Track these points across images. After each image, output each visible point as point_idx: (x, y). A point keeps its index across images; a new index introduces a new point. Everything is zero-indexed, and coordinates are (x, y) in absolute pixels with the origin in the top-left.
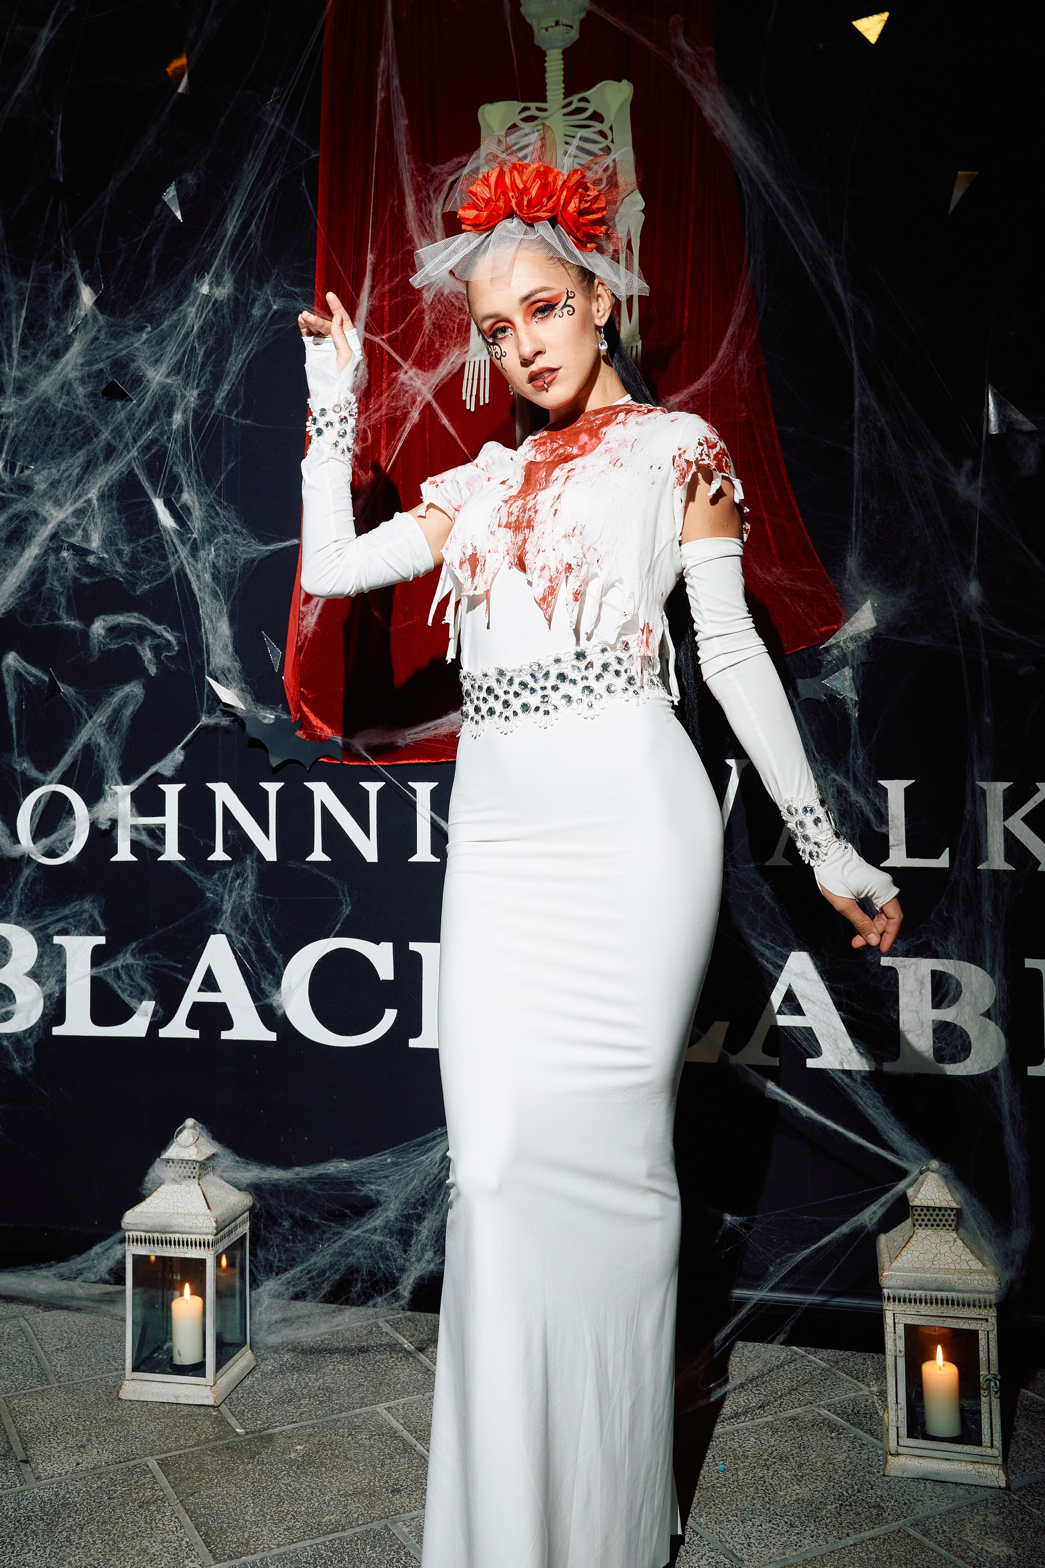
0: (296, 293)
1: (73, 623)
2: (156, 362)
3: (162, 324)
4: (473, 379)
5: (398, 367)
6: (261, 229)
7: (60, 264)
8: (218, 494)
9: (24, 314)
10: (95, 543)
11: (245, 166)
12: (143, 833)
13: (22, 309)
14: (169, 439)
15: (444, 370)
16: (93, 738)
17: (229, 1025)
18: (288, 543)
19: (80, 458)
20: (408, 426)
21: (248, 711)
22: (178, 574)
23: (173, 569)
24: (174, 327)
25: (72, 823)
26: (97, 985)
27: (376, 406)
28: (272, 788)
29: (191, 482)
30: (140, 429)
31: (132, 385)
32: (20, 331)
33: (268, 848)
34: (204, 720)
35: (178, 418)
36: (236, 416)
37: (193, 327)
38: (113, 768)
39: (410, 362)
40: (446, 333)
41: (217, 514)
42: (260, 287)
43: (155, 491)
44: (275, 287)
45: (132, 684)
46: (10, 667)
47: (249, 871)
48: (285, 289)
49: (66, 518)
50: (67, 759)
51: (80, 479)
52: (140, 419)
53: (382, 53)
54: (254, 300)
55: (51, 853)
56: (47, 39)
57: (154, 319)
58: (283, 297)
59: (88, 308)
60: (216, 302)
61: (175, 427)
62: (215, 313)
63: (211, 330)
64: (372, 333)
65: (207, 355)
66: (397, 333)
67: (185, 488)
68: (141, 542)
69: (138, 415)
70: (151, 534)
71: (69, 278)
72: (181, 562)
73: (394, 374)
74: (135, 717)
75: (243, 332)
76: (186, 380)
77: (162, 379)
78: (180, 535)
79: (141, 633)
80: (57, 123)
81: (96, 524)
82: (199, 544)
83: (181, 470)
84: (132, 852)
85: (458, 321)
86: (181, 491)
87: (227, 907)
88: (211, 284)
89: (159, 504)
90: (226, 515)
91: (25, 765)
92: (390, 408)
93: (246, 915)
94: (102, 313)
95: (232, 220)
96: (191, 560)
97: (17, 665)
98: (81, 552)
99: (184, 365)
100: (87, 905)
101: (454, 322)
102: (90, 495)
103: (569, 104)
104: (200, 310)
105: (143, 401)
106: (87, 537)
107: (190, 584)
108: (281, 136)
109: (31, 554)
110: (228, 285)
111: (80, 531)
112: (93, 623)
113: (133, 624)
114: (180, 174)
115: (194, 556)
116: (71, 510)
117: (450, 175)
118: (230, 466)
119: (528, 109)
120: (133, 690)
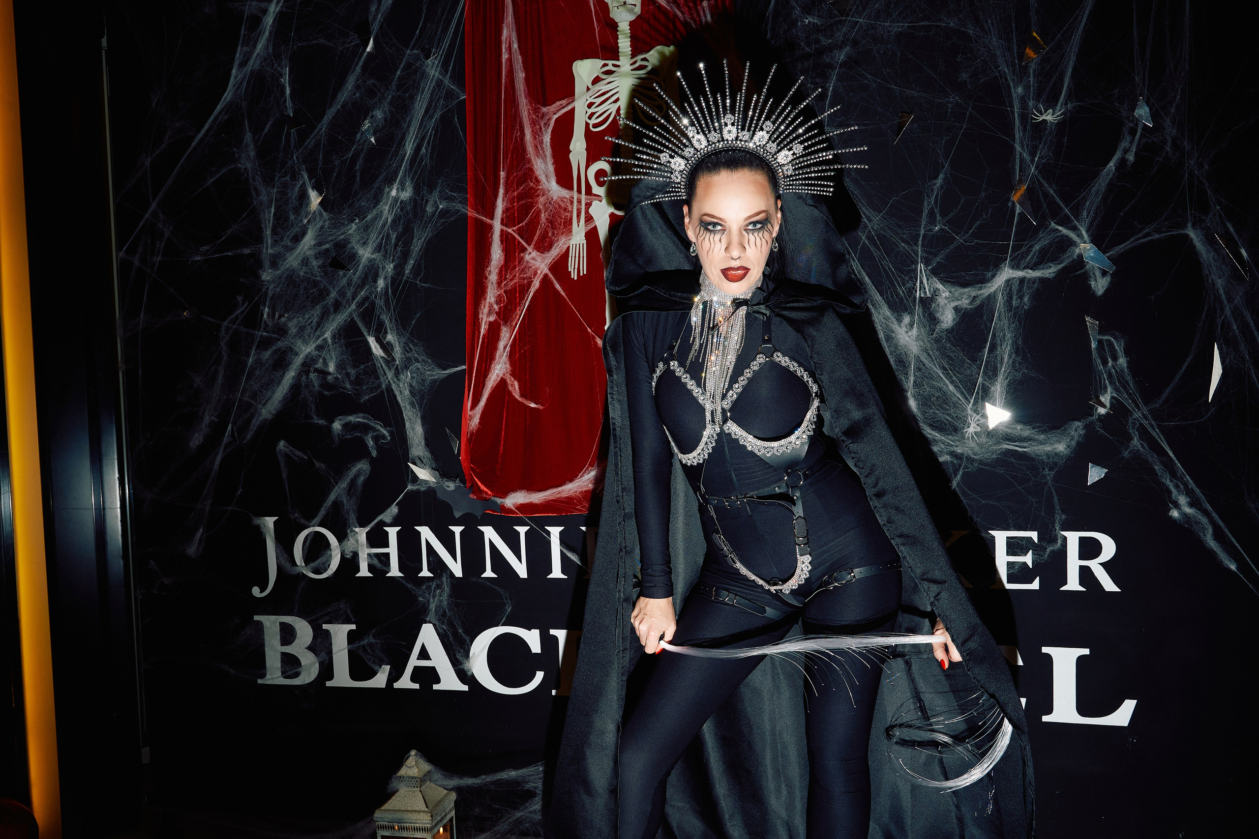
0: (454, 196)
1: (321, 422)
2: (364, 243)
3: (366, 217)
4: (575, 257)
5: (524, 250)
6: (429, 150)
7: (295, 177)
8: (411, 333)
9: (273, 210)
10: (332, 368)
11: (416, 105)
12: (375, 559)
13: (271, 207)
14: (376, 297)
15: (555, 252)
16: (339, 498)
17: (438, 681)
18: (459, 369)
19: (317, 311)
20: (532, 291)
21: (437, 483)
22: (387, 389)
23: (384, 386)
24: (375, 219)
25: (329, 552)
26: (353, 656)
27: (511, 277)
28: (457, 530)
29: (393, 327)
30: (356, 289)
31: (349, 259)
32: (271, 222)
33: (456, 569)
34: (409, 487)
35: (381, 283)
36: (420, 281)
37: (387, 219)
38: (352, 518)
39: (532, 246)
40: (555, 225)
41: (410, 349)
42: (431, 192)
43: (369, 332)
44: (440, 192)
45: (362, 463)
46: (281, 450)
47: (445, 584)
48: (447, 193)
49: (312, 351)
50: (322, 512)
51: (319, 324)
52: (356, 283)
53: (504, 25)
54: (427, 201)
55: (317, 571)
56: (274, 12)
57: (360, 214)
58: (446, 199)
59: (316, 207)
60: (402, 201)
61: (379, 289)
62: (402, 210)
63: (400, 221)
64: (506, 226)
65: (398, 239)
66: (523, 226)
67: (389, 331)
68: (362, 367)
69: (355, 280)
70: (368, 362)
71: (302, 185)
72: (389, 382)
73: (522, 255)
74: (366, 483)
75: (421, 223)
76: (385, 256)
77: (369, 255)
78: (387, 362)
79: (366, 428)
80: (285, 74)
81: (332, 357)
82: (400, 369)
83: (385, 318)
84: (369, 571)
85: (563, 217)
86: (386, 333)
87: (432, 606)
88: (398, 189)
89: (372, 341)
90: (417, 352)
91: (296, 515)
92: (520, 278)
93: (445, 612)
94: (326, 211)
95: (409, 145)
96: (395, 380)
97: (286, 450)
98: (324, 373)
99: (383, 246)
100: (342, 606)
101: (561, 218)
102: (325, 336)
103: (635, 62)
104: (392, 207)
105: (357, 271)
106: (325, 363)
107: (395, 396)
108: (439, 83)
109: (290, 376)
110: (409, 190)
111: (321, 360)
112: (333, 422)
113: (359, 422)
114: (372, 111)
115: (397, 377)
116: (314, 346)
117: (555, 114)
118: (418, 315)
119: (605, 65)
120: (363, 467)
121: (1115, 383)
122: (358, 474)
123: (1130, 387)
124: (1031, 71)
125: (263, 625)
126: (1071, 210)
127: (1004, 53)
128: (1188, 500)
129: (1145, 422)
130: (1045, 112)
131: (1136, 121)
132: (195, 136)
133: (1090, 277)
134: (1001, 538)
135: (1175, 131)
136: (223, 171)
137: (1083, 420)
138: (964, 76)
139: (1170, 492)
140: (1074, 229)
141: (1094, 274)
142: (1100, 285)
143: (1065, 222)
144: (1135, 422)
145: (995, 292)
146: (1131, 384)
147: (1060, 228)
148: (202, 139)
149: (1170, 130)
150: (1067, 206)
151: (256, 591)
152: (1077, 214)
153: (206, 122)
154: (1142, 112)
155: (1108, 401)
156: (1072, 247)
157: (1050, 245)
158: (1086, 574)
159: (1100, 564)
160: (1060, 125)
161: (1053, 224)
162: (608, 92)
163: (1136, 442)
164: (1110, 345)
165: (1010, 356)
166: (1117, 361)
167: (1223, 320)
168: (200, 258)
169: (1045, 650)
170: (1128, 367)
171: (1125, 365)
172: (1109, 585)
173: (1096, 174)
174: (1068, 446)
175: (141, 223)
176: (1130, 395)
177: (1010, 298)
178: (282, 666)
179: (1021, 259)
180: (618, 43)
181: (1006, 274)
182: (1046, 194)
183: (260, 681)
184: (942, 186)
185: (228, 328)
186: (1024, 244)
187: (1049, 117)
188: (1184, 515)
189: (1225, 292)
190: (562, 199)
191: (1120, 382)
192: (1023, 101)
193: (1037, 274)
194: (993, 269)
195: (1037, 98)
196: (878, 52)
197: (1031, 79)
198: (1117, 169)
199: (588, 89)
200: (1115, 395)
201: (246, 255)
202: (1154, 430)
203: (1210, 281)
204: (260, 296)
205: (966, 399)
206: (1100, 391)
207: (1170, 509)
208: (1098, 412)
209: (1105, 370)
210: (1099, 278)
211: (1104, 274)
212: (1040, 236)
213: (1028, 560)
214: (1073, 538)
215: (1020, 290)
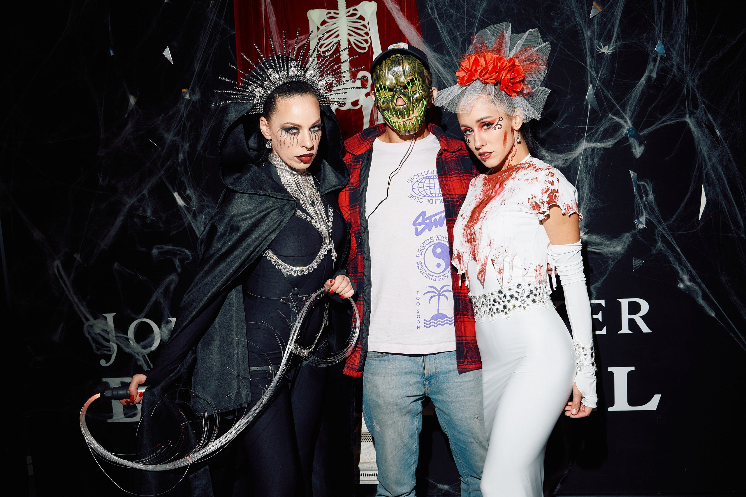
1: (143, 249)
2: (168, 131)
3: (168, 112)
6: (211, 68)
7: (118, 85)
8: (203, 189)
9: (103, 108)
10: (149, 213)
11: (201, 38)
13: (102, 106)
14: (178, 166)
16: (158, 299)
19: (138, 175)
22: (188, 226)
23: (186, 225)
24: (174, 114)
25: (153, 335)
29: (190, 185)
30: (164, 161)
31: (158, 141)
32: (102, 117)
35: (181, 156)
36: (207, 154)
37: (184, 114)
38: (167, 312)
41: (203, 199)
43: (174, 189)
45: (173, 275)
46: (116, 269)
48: (225, 97)
49: (134, 202)
50: (147, 308)
51: (139, 185)
52: (163, 157)
54: (211, 102)
55: (144, 347)
57: (164, 110)
59: (133, 106)
60: (193, 102)
61: (180, 160)
62: (193, 108)
63: (192, 115)
65: (191, 127)
67: (188, 188)
68: (170, 212)
69: (162, 155)
70: (174, 209)
71: (124, 93)
72: (190, 222)
74: (176, 288)
75: (207, 116)
76: (183, 139)
77: (172, 138)
78: (187, 209)
79: (175, 253)
80: (108, 17)
81: (149, 206)
82: (197, 214)
83: (185, 179)
86: (185, 190)
88: (190, 94)
89: (176, 195)
90: (208, 200)
91: (129, 311)
94: (140, 108)
95: (197, 65)
96: (193, 220)
97: (119, 268)
98: (143, 218)
99: (181, 131)
102: (144, 192)
103: (349, 11)
104: (186, 107)
105: (164, 148)
106: (145, 211)
107: (194, 231)
108: (217, 24)
109: (120, 219)
110: (198, 94)
111: (141, 208)
112: (152, 249)
113: (170, 248)
114: (170, 42)
115: (195, 219)
116: (136, 199)
118: (207, 177)
119: (329, 13)
120: (173, 277)
121: (647, 210)
122: (170, 283)
123: (655, 211)
124: (595, 22)
125: (109, 385)
126: (620, 106)
127: (579, 11)
128: (688, 277)
129: (664, 232)
130: (604, 47)
131: (656, 53)
133: (632, 147)
135: (678, 60)
136: (65, 83)
137: (630, 232)
138: (556, 24)
139: (678, 273)
140: (623, 118)
141: (634, 145)
142: (638, 151)
143: (617, 113)
144: (658, 233)
145: (578, 157)
146: (656, 209)
147: (615, 118)
148: (49, 61)
149: (676, 59)
150: (618, 104)
151: (103, 363)
152: (624, 110)
153: (51, 49)
154: (659, 48)
155: (644, 220)
156: (622, 129)
157: (609, 127)
158: (632, 324)
159: (640, 317)
160: (613, 55)
161: (610, 115)
162: (332, 30)
163: (659, 244)
164: (644, 186)
165: (587, 195)
166: (648, 197)
167: (707, 171)
168: (51, 142)
169: (609, 369)
170: (654, 200)
171: (653, 199)
172: (645, 329)
173: (634, 85)
174: (623, 248)
176: (656, 217)
177: (587, 160)
178: (124, 410)
179: (593, 136)
181: (584, 145)
182: (606, 97)
183: (109, 421)
185: (74, 189)
186: (594, 127)
187: (606, 50)
188: (687, 287)
189: (707, 155)
191: (650, 209)
192: (591, 40)
193: (602, 145)
194: (576, 143)
195: (599, 39)
196: (503, 8)
197: (595, 27)
198: (646, 82)
199: (318, 29)
200: (648, 217)
202: (669, 236)
203: (699, 149)
204: (97, 166)
206: (639, 215)
207: (679, 283)
208: (639, 227)
209: (642, 203)
210: (637, 147)
211: (640, 145)
212: (603, 122)
213: (599, 316)
214: (625, 303)
215: (592, 155)
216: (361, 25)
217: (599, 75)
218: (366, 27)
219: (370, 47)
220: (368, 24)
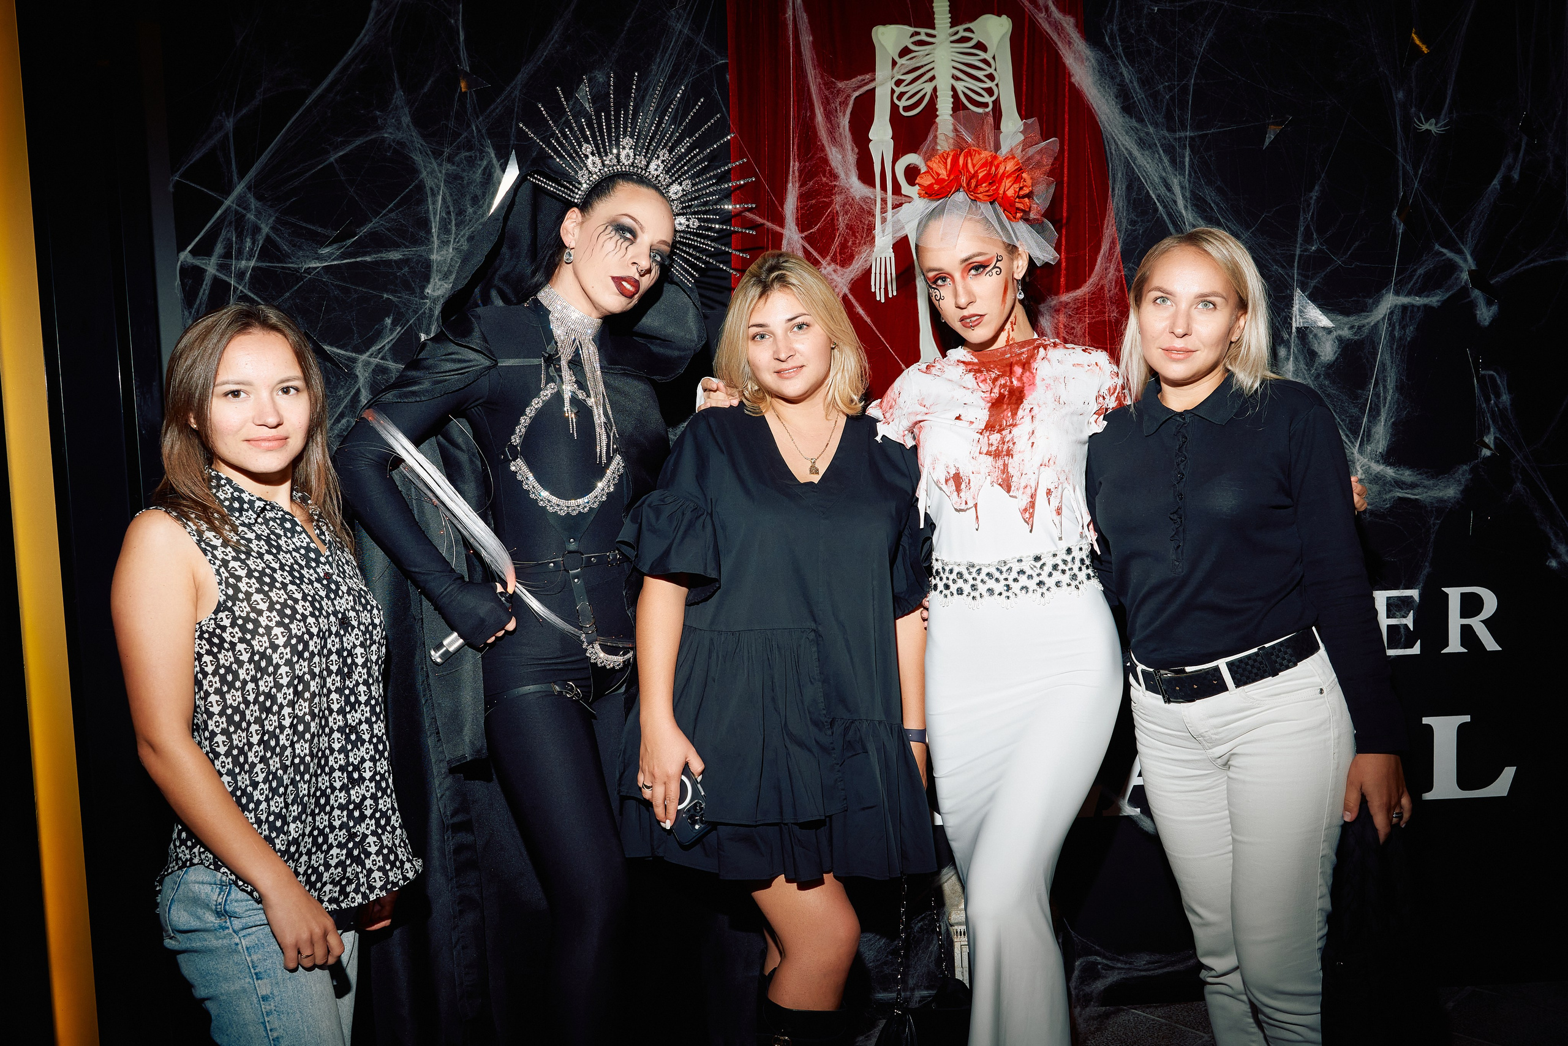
4: (881, 273)
15: (856, 267)
32: (437, 216)
39: (828, 258)
40: (857, 233)
66: (814, 232)
71: (487, 167)
80: (458, 13)
85: (867, 222)
101: (861, 222)
103: (957, 33)
108: (689, 43)
114: (591, 72)
117: (854, 91)
119: (918, 34)
121: (1498, 422)
123: (1512, 426)
124: (1413, 81)
126: (1455, 230)
127: (1382, 53)
129: (1526, 465)
130: (1427, 122)
131: (1520, 136)
132: (309, 93)
133: (1477, 306)
134: (1381, 598)
135: (1557, 149)
136: (358, 143)
137: (1468, 464)
138: (1342, 75)
139: (1550, 541)
140: (1459, 252)
141: (1479, 303)
142: (1486, 314)
143: (1449, 244)
144: (1516, 466)
145: (1380, 321)
146: (1513, 422)
147: (1445, 251)
148: (320, 97)
149: (1552, 148)
150: (1451, 226)
152: (1462, 236)
153: (329, 72)
155: (1492, 441)
156: (1458, 272)
157: (1435, 269)
158: (1467, 633)
159: (1482, 621)
160: (1444, 135)
161: (1437, 247)
162: (922, 66)
163: (1518, 486)
164: (1492, 379)
165: (1393, 393)
166: (1499, 397)
168: (318, 265)
169: (1426, 720)
170: (1511, 405)
171: (1508, 404)
172: (1491, 644)
173: (1480, 193)
174: (1457, 491)
175: (219, 212)
176: (1513, 435)
177: (1393, 328)
179: (1406, 284)
180: (933, 7)
181: (1390, 301)
182: (1429, 212)
184: (1318, 199)
185: (367, 364)
186: (1408, 267)
187: (1432, 127)
188: (1565, 565)
190: (865, 199)
191: (1502, 420)
192: (1405, 107)
193: (1422, 301)
194: (1375, 296)
195: (1419, 106)
196: (1246, 41)
197: (1413, 84)
198: (1501, 188)
199: (894, 63)
200: (1498, 435)
201: (395, 261)
202: (1535, 471)
204: (418, 319)
205: (1352, 443)
206: (1485, 430)
207: (1548, 558)
208: (1483, 453)
209: (1488, 408)
210: (1484, 310)
211: (1489, 303)
212: (1424, 258)
213: (1409, 621)
214: (1454, 594)
215: (1403, 318)
216: (980, 60)
217: (1420, 172)
218: (989, 65)
219: (997, 103)
220: (994, 58)
